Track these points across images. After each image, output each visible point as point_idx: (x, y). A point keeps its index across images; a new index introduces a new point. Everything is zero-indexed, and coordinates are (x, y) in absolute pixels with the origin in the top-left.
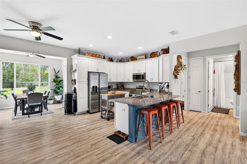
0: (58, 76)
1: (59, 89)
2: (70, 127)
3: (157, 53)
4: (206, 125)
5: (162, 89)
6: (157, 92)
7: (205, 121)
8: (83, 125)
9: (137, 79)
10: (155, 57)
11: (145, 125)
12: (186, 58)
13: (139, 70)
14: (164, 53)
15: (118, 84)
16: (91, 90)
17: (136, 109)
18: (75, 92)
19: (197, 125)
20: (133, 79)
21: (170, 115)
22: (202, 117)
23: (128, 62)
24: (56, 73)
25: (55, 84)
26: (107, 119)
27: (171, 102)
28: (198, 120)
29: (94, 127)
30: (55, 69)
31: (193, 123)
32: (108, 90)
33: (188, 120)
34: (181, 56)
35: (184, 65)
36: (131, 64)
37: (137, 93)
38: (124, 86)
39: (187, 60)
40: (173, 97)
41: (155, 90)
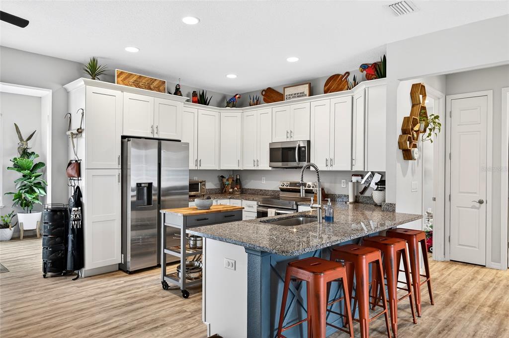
0: (29, 151)
1: (32, 191)
2: (53, 321)
3: (346, 78)
4: (505, 312)
5: (362, 193)
6: (346, 202)
7: (501, 298)
8: (100, 313)
9: (283, 161)
10: (341, 90)
11: (304, 316)
12: (439, 94)
13: (290, 133)
14: (368, 78)
15: (222, 177)
16: (131, 195)
17: (274, 264)
18: (78, 203)
19: (476, 312)
20: (271, 160)
21: (389, 279)
22: (491, 282)
23: (256, 104)
24: (21, 139)
25: (19, 175)
26: (183, 291)
27: (392, 237)
28: (479, 294)
29: (135, 322)
30: (19, 127)
31: (464, 305)
32: (190, 196)
33: (447, 296)
34: (423, 87)
35: (433, 117)
36: (266, 112)
37: (283, 204)
38: (243, 182)
39: (442, 101)
40: (397, 221)
41: (340, 196)
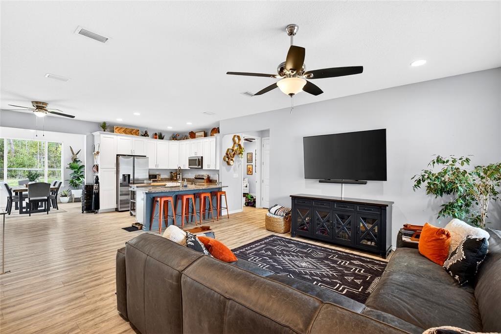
0: (77, 160)
1: (78, 179)
9: (193, 165)
13: (196, 153)
15: (172, 172)
18: (97, 182)
20: (189, 165)
23: (186, 139)
24: (73, 154)
25: (73, 171)
30: (72, 148)
